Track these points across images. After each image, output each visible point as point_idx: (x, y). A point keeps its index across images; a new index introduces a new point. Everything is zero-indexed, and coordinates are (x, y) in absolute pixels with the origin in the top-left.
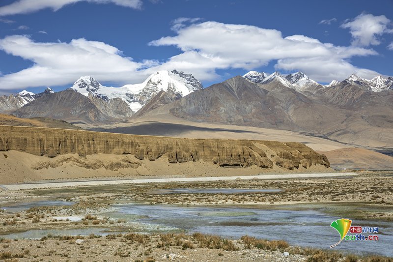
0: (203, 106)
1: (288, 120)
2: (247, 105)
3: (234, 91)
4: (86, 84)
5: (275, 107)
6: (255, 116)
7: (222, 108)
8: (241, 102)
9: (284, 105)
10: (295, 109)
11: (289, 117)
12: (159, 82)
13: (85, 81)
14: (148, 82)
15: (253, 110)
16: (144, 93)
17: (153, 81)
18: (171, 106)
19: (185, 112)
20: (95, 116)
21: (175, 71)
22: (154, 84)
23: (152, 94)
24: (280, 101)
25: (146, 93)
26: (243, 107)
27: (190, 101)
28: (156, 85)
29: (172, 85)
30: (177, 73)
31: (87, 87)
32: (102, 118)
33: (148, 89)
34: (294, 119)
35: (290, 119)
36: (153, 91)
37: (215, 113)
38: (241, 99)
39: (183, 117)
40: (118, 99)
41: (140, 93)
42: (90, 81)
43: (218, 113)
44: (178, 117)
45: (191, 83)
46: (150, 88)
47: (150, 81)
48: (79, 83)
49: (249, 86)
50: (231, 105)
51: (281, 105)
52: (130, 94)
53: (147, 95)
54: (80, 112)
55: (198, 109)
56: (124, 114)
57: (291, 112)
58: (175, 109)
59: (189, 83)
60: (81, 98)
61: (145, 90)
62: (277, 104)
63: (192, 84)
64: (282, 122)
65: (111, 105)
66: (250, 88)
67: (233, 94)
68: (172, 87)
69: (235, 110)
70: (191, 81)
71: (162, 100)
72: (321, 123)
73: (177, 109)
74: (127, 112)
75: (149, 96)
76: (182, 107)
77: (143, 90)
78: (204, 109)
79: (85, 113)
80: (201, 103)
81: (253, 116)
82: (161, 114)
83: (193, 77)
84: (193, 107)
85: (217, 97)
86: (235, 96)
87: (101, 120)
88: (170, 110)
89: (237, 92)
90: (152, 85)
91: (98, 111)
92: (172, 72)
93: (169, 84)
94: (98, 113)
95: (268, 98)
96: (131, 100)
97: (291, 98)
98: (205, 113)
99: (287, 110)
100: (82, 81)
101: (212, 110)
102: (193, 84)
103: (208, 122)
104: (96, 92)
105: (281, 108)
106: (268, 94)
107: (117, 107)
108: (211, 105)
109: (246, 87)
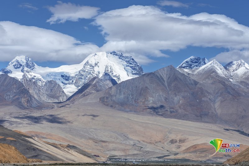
0: (132, 95)
1: (212, 113)
2: (176, 96)
3: (164, 81)
4: (21, 65)
5: (203, 99)
6: (182, 107)
7: (150, 98)
8: (170, 92)
9: (211, 97)
10: (222, 102)
11: (215, 109)
12: (96, 64)
13: (20, 61)
14: (85, 64)
15: (181, 101)
16: (80, 75)
17: (90, 62)
18: (101, 94)
19: (114, 101)
20: (28, 101)
21: (114, 53)
22: (91, 66)
23: (89, 76)
24: (208, 93)
25: (82, 75)
26: (172, 98)
27: (120, 90)
28: (93, 67)
29: (109, 68)
30: (116, 55)
31: (21, 68)
32: (34, 104)
33: (84, 71)
34: (219, 111)
35: (215, 111)
36: (90, 73)
37: (144, 103)
38: (171, 90)
39: (111, 106)
40: (53, 82)
41: (76, 75)
42: (25, 61)
43: (146, 103)
44: (107, 105)
45: (130, 65)
46: (87, 70)
47: (88, 62)
48: (14, 64)
49: (180, 76)
50: (160, 95)
51: (209, 97)
52: (66, 76)
53: (83, 77)
54: (14, 97)
55: (127, 98)
56: (57, 98)
57: (217, 105)
58: (105, 98)
59: (129, 66)
60: (15, 83)
61: (81, 72)
62: (205, 96)
63: (131, 67)
64: (206, 115)
65: (46, 88)
66: (180, 79)
67: (163, 84)
68: (110, 70)
69: (163, 100)
70: (131, 64)
71: (94, 86)
72: (243, 117)
73: (107, 98)
74: (61, 96)
75: (85, 79)
76: (112, 96)
77: (79, 72)
78: (133, 98)
79: (18, 99)
80: (131, 93)
81: (180, 107)
82: (91, 102)
83: (133, 59)
84: (122, 96)
85: (147, 87)
86: (165, 86)
87: (34, 105)
88: (100, 99)
89: (167, 82)
90: (89, 66)
91: (31, 96)
92: (111, 53)
93: (107, 67)
94: (31, 99)
95: (197, 89)
96: (67, 82)
97: (219, 91)
98: (134, 103)
99: (214, 102)
100: (17, 61)
101: (141, 100)
102: (133, 67)
103: (135, 112)
104: (30, 74)
105: (209, 100)
106: (198, 86)
107: (52, 90)
108: (140, 94)
109: (176, 78)
